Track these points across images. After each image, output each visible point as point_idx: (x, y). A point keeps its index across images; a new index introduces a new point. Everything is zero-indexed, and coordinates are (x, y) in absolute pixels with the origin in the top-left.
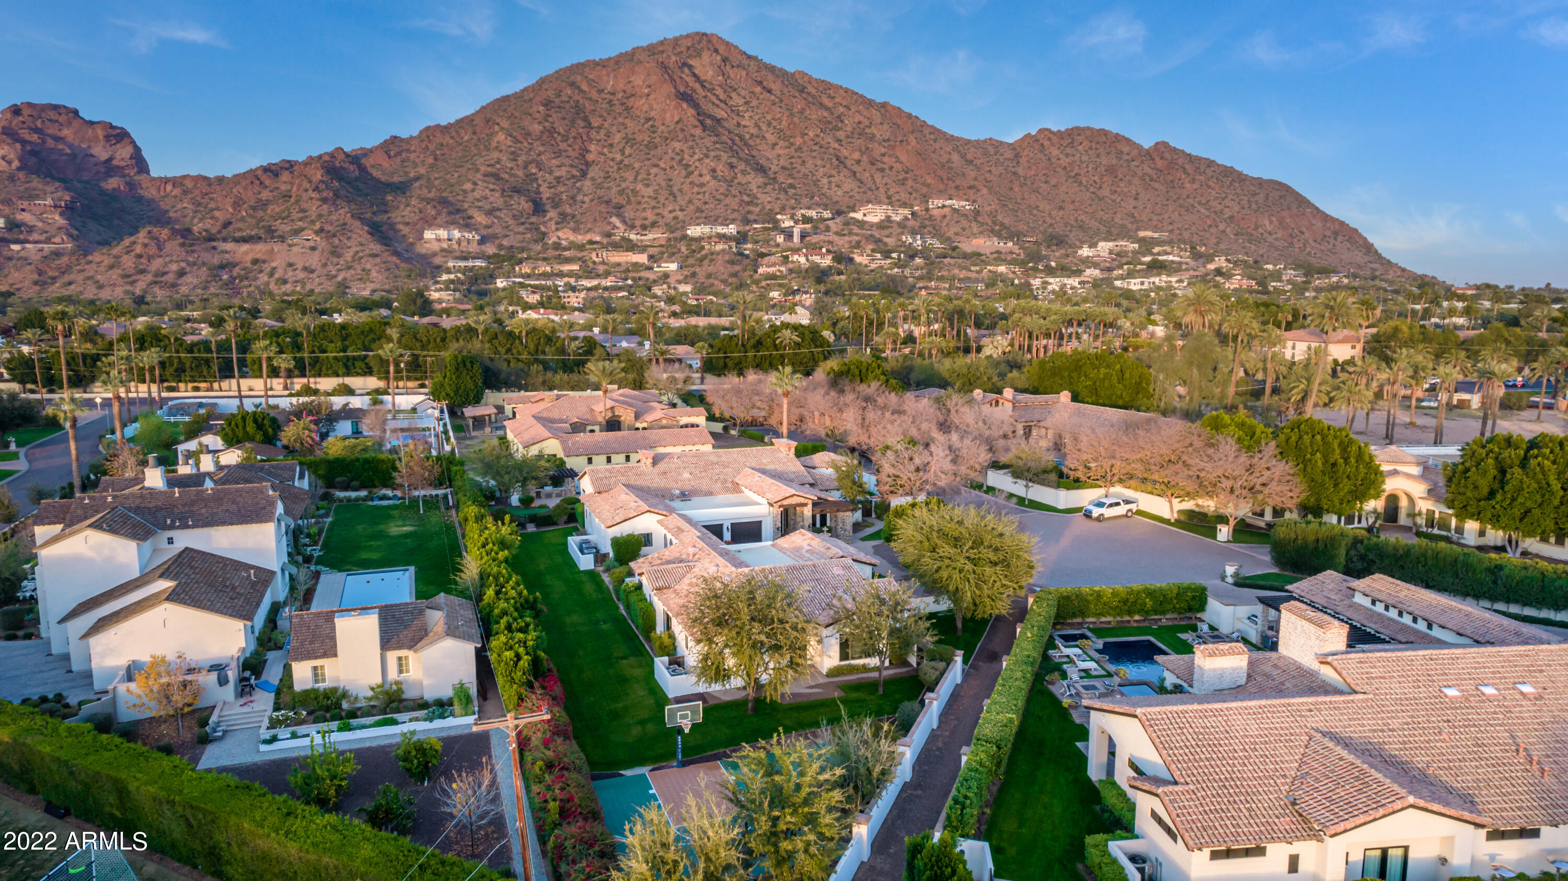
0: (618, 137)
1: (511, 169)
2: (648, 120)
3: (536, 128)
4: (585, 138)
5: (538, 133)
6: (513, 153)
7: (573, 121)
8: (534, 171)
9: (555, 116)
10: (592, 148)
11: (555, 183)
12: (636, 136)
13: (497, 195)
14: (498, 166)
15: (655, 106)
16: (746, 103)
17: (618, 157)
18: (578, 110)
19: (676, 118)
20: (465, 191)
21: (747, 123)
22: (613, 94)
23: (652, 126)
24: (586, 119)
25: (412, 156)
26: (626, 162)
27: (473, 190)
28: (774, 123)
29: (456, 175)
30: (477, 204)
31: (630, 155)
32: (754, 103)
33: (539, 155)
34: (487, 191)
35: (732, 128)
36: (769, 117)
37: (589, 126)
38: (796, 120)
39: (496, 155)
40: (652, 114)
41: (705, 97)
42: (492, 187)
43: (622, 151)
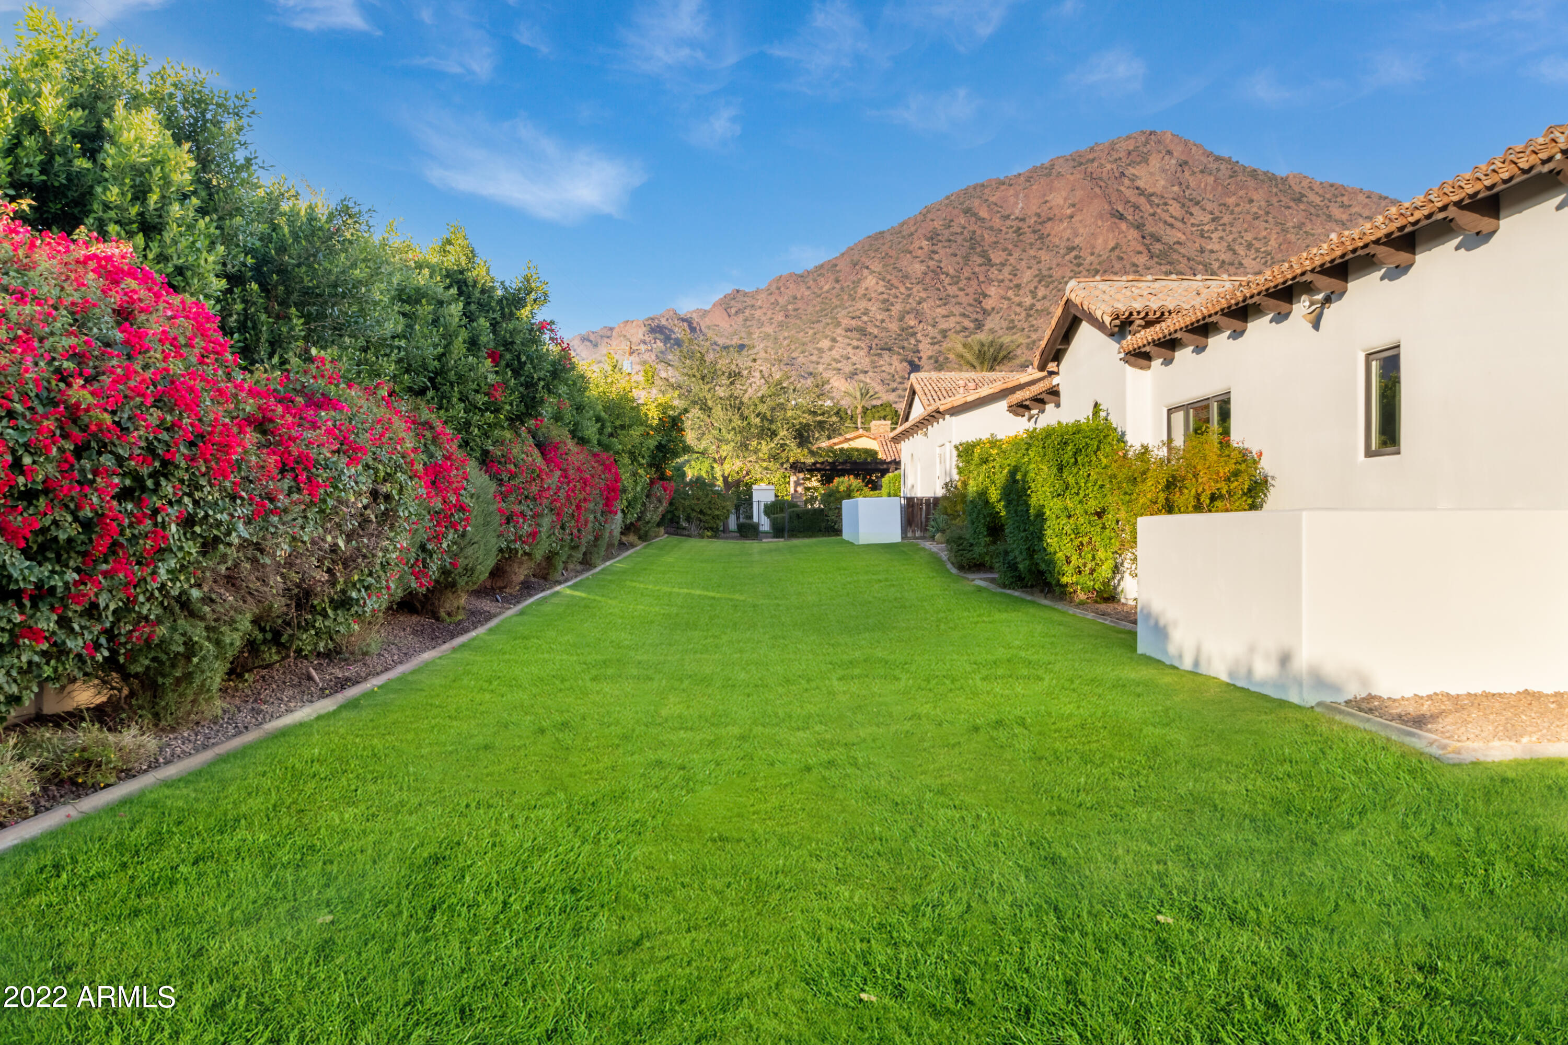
0: (1028, 275)
1: (883, 321)
2: (1072, 249)
3: (918, 268)
4: (982, 278)
5: (919, 275)
6: (885, 301)
7: (966, 258)
8: (912, 323)
9: (942, 252)
10: (992, 291)
11: (939, 337)
12: (1053, 272)
13: (862, 353)
14: (865, 318)
15: (1081, 231)
16: (1213, 220)
17: (1028, 301)
18: (973, 242)
19: (1111, 244)
20: (820, 350)
21: (1216, 247)
22: (1023, 220)
23: (1076, 257)
24: (984, 254)
25: (758, 313)
26: (1039, 306)
27: (830, 349)
28: (1257, 244)
29: (811, 332)
30: (834, 365)
31: (1044, 298)
32: (1226, 219)
33: (919, 303)
34: (849, 349)
35: (1193, 254)
36: (1249, 237)
37: (989, 262)
38: (1291, 237)
39: (862, 305)
40: (1077, 241)
41: (1154, 215)
42: (855, 343)
43: (1033, 293)
